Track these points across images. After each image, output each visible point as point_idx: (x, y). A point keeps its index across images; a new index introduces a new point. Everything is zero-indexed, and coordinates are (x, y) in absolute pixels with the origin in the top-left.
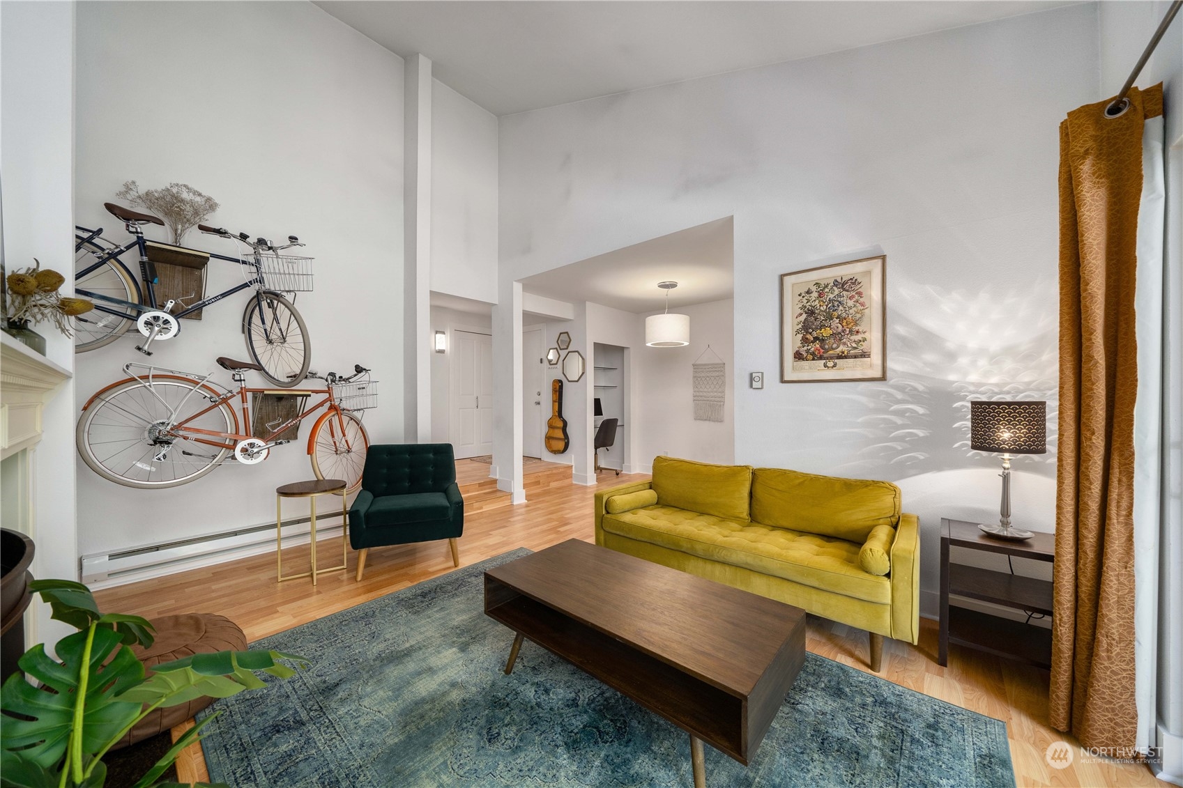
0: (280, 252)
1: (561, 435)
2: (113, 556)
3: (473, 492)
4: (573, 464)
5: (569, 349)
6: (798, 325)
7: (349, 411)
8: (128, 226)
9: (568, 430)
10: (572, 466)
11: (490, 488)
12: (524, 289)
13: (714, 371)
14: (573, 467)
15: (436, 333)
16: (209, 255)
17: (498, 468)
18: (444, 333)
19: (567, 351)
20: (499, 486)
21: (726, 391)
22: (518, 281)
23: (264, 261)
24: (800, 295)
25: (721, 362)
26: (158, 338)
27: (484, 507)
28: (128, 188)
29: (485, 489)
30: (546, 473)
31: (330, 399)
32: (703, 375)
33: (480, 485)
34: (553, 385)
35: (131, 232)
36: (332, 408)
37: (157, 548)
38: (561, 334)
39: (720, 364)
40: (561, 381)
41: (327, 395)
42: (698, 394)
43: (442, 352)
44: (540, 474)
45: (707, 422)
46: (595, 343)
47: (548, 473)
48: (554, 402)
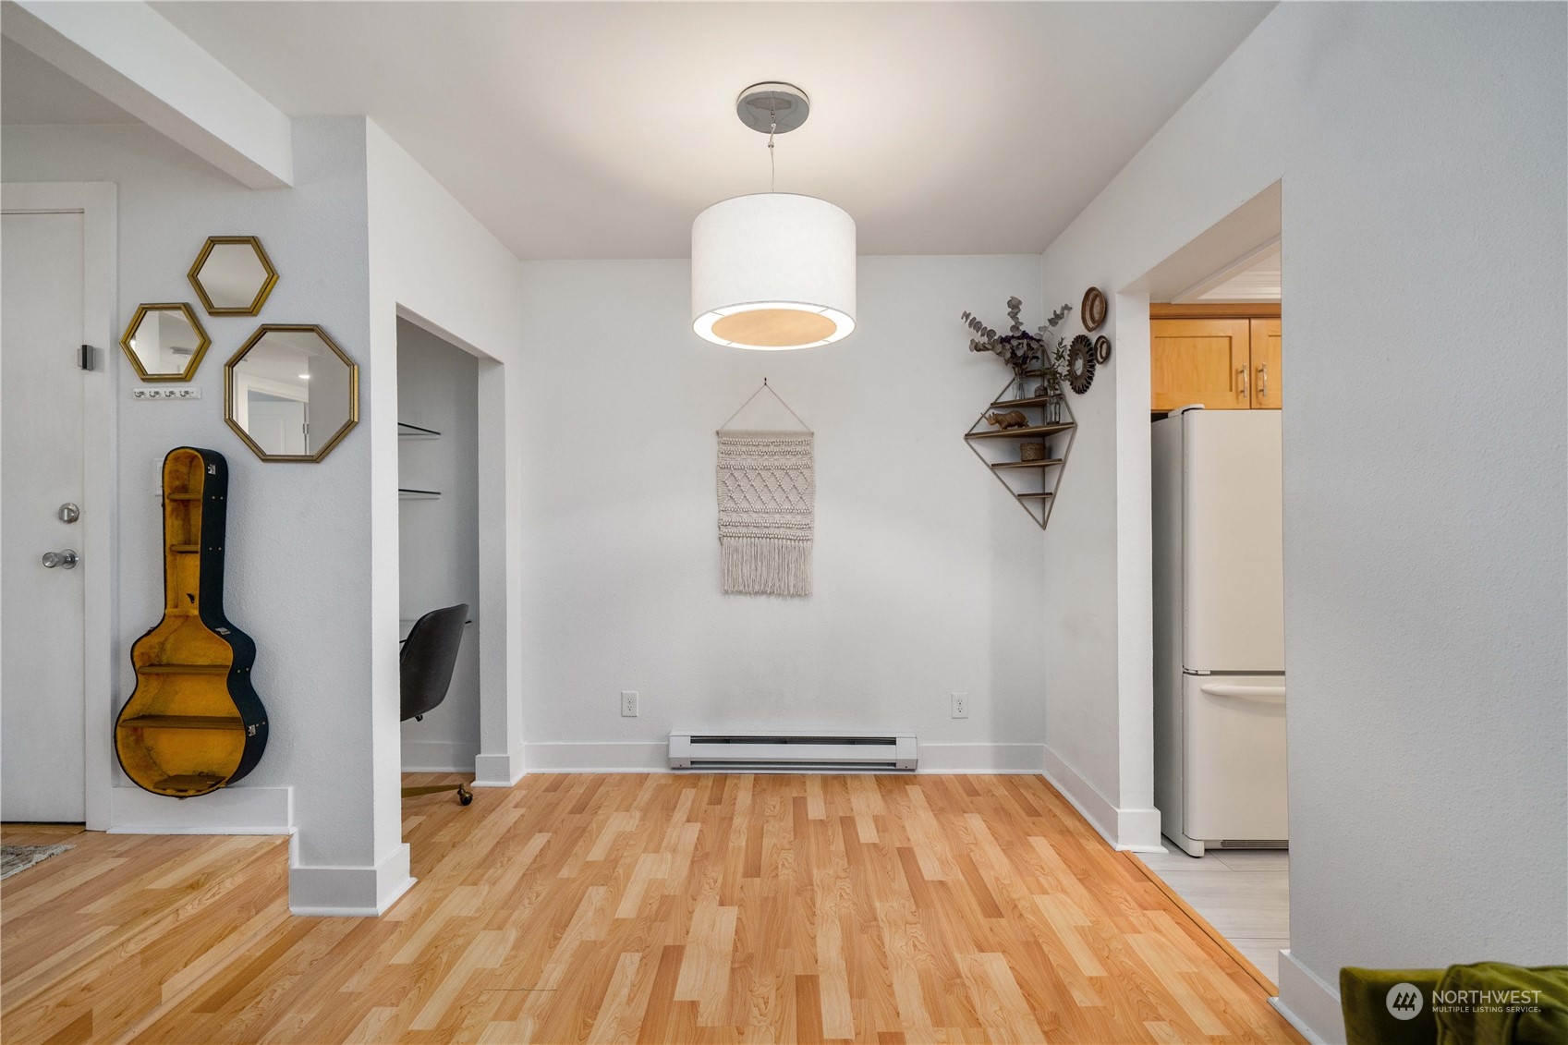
1: (217, 700)
4: (292, 829)
5: (267, 316)
9: (260, 678)
10: (286, 842)
13: (784, 453)
14: (295, 845)
19: (252, 324)
21: (817, 511)
25: (804, 429)
32: (750, 461)
34: (170, 472)
38: (213, 241)
39: (802, 434)
40: (216, 460)
42: (734, 518)
45: (763, 599)
46: (399, 310)
48: (172, 553)
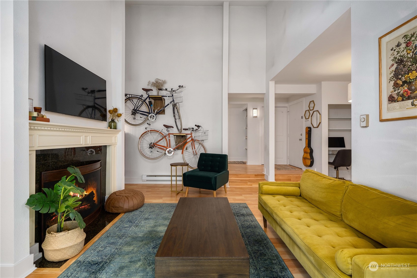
0: (176, 91)
1: (309, 157)
2: (147, 176)
3: (252, 178)
6: (390, 74)
7: (199, 141)
8: (146, 93)
9: (314, 155)
11: (261, 178)
12: (276, 83)
15: (253, 109)
16: (161, 96)
17: (265, 169)
18: (256, 109)
19: (313, 111)
20: (265, 178)
22: (271, 80)
23: (174, 95)
24: (392, 50)
26: (152, 120)
27: (253, 185)
28: (149, 82)
29: (258, 178)
30: (295, 176)
31: (191, 137)
33: (256, 175)
34: (306, 130)
35: (147, 94)
36: (192, 139)
37: (156, 176)
38: (310, 102)
40: (310, 128)
41: (190, 135)
43: (256, 117)
44: (291, 176)
46: (329, 105)
47: (297, 176)
48: (306, 139)
